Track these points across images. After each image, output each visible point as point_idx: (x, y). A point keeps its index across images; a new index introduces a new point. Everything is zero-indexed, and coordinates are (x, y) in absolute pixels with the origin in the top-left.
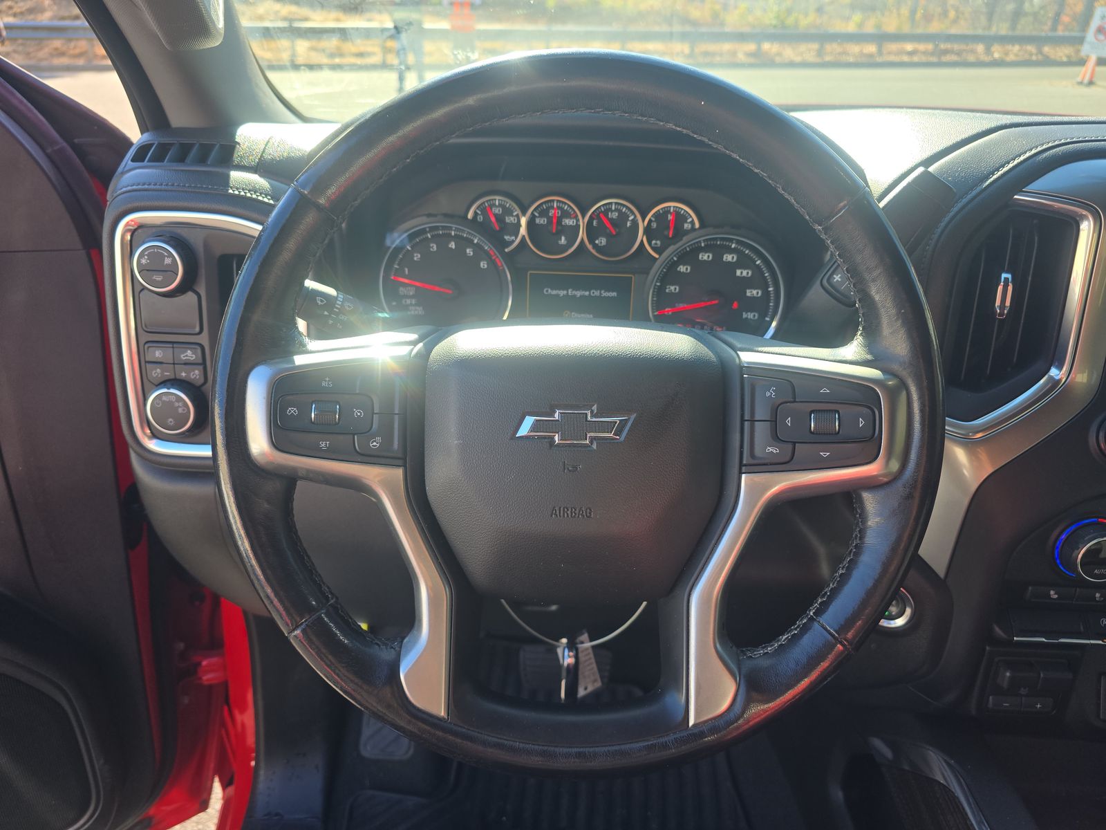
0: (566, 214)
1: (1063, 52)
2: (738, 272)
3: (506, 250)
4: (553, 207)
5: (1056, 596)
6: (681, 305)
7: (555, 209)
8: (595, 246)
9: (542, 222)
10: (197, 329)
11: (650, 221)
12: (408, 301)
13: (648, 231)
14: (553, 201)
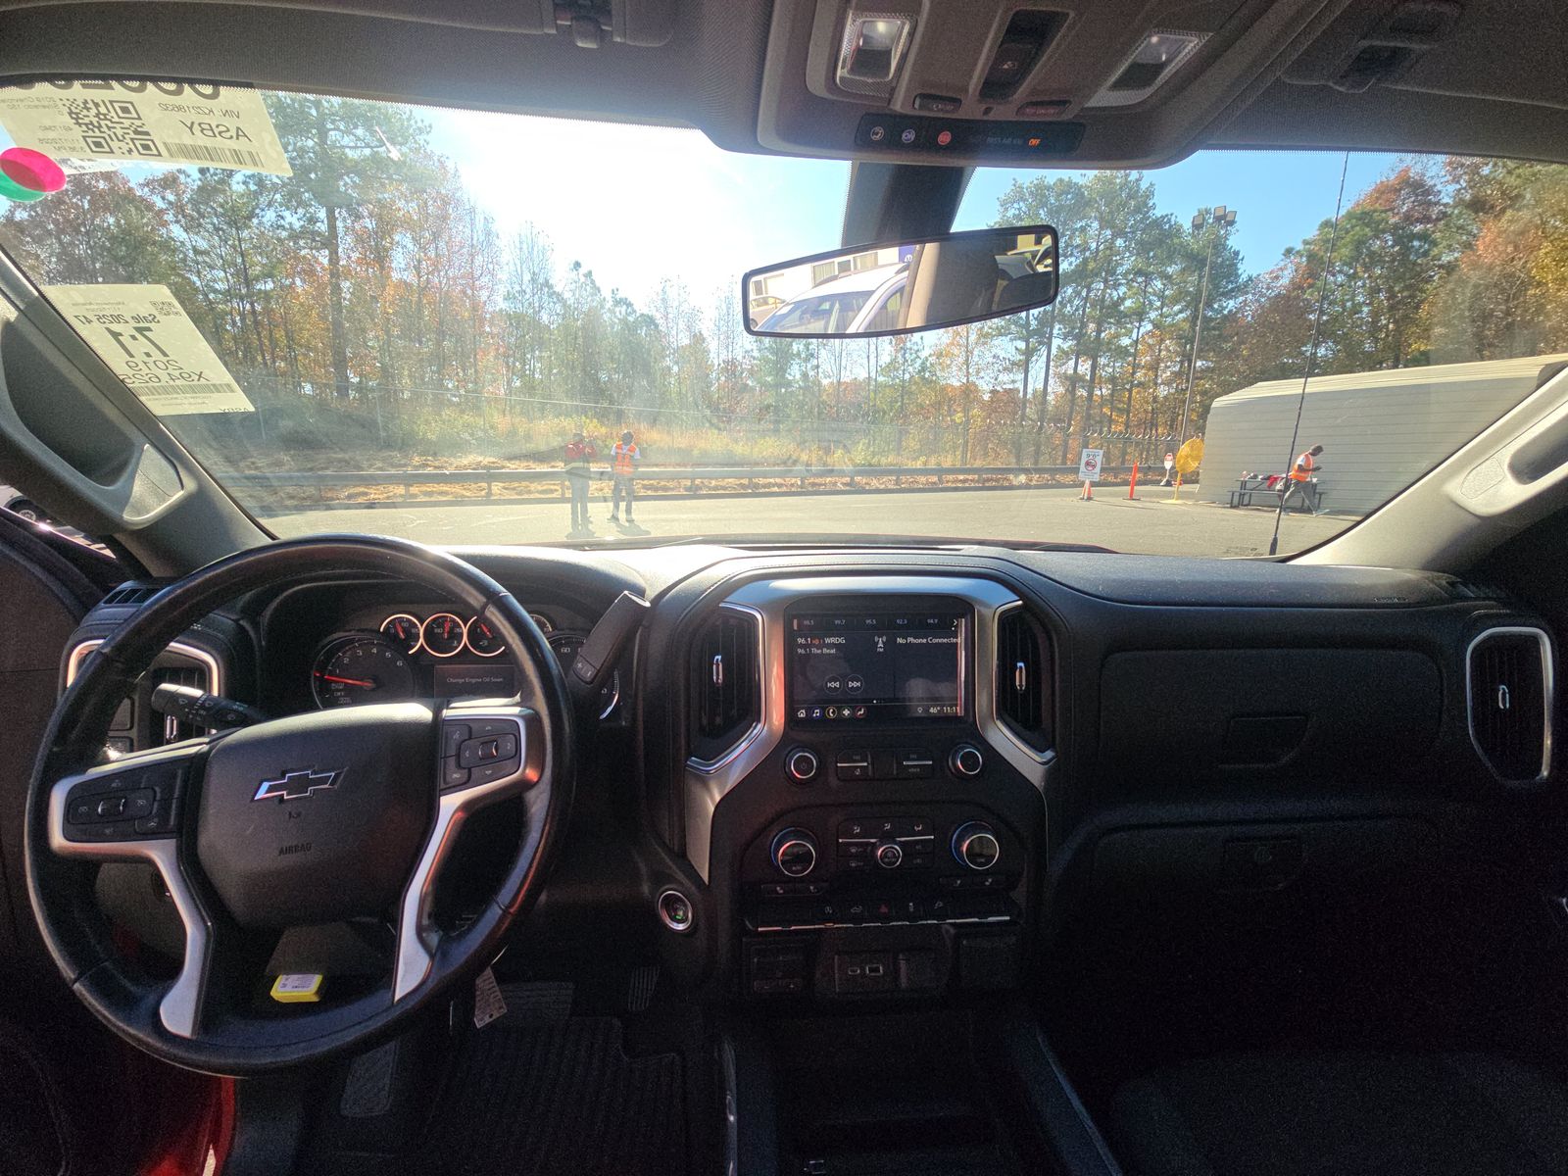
1: (1069, 478)
3: (409, 653)
5: (781, 891)
10: (129, 726)
12: (339, 694)
14: (444, 616)
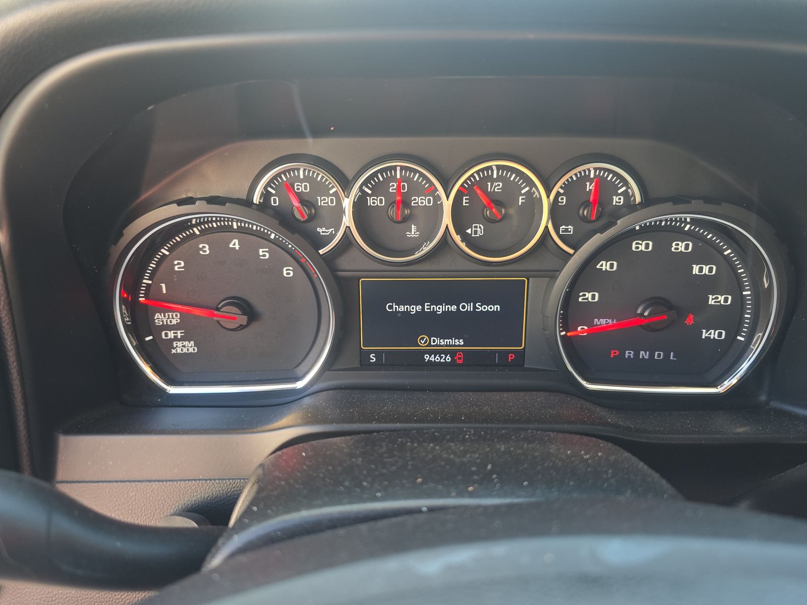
0: (416, 189)
2: (696, 269)
3: (321, 252)
4: (393, 178)
6: (603, 321)
7: (399, 182)
8: (466, 238)
9: (378, 203)
11: (558, 194)
12: (171, 335)
13: (555, 209)
14: (395, 168)
